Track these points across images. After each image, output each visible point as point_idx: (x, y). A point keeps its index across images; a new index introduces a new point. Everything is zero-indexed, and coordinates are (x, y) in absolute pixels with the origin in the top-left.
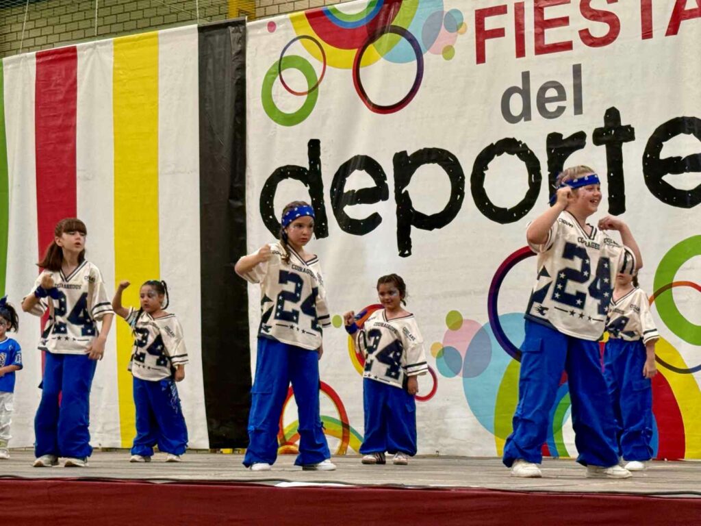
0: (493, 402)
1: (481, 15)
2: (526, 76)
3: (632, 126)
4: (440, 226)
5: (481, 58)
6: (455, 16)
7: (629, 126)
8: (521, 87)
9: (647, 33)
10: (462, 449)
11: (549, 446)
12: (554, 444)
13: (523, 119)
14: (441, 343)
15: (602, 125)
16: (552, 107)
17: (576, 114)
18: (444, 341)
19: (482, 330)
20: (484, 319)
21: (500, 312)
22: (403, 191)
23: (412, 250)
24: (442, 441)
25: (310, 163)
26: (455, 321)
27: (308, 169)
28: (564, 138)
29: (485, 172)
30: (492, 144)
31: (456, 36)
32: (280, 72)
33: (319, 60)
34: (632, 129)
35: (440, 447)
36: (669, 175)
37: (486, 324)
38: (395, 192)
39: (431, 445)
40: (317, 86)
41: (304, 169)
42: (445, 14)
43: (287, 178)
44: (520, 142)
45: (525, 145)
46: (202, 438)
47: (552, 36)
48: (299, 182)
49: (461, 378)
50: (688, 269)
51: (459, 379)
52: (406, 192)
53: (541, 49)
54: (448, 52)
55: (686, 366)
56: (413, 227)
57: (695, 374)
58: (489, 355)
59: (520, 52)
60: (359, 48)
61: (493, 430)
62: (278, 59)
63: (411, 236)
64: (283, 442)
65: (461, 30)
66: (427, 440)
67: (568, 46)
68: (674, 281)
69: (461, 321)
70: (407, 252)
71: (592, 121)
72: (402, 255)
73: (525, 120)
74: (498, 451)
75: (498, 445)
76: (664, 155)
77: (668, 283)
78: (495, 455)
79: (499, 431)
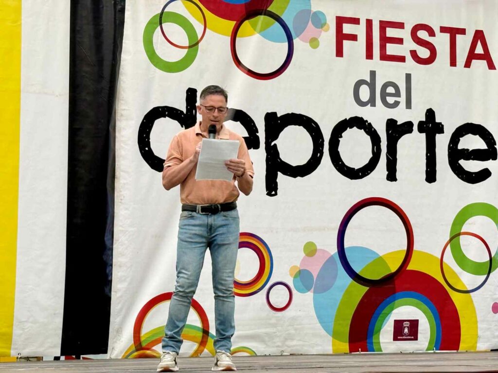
0: (334, 312)
1: (341, 21)
2: (373, 74)
3: (443, 124)
4: (302, 175)
5: (339, 53)
6: (321, 17)
7: (441, 123)
8: (369, 81)
9: (453, 63)
10: (305, 348)
11: (368, 344)
12: (372, 343)
13: (369, 105)
14: (299, 266)
15: (424, 119)
16: (391, 100)
17: (407, 108)
18: (301, 265)
19: (332, 257)
20: (334, 250)
21: (347, 245)
22: (273, 144)
23: (278, 191)
24: (289, 343)
25: (187, 107)
26: (311, 250)
27: (185, 112)
28: (398, 124)
29: (340, 139)
30: (346, 119)
31: (321, 32)
32: (161, 24)
33: (200, 22)
34: (443, 126)
35: (286, 347)
36: (462, 160)
37: (335, 254)
38: (265, 143)
39: (278, 346)
40: (197, 43)
41: (182, 112)
42: (312, 13)
43: (165, 117)
44: (367, 121)
45: (370, 124)
46: (55, 347)
47: (391, 49)
48: (176, 122)
49: (312, 294)
50: (470, 224)
51: (310, 295)
52: (275, 145)
53: (384, 57)
54: (314, 42)
55: (467, 288)
56: (279, 173)
57: (472, 294)
58: (335, 277)
59: (369, 55)
60: (237, 21)
61: (332, 333)
62: (160, 11)
63: (277, 180)
64: (139, 347)
65: (325, 27)
66: (275, 343)
67: (402, 59)
68: (462, 231)
69: (316, 250)
70: (273, 193)
71: (417, 116)
72: (269, 194)
73: (371, 106)
74: (333, 350)
75: (333, 345)
76: (460, 147)
77: (459, 232)
78: (331, 352)
79: (335, 335)
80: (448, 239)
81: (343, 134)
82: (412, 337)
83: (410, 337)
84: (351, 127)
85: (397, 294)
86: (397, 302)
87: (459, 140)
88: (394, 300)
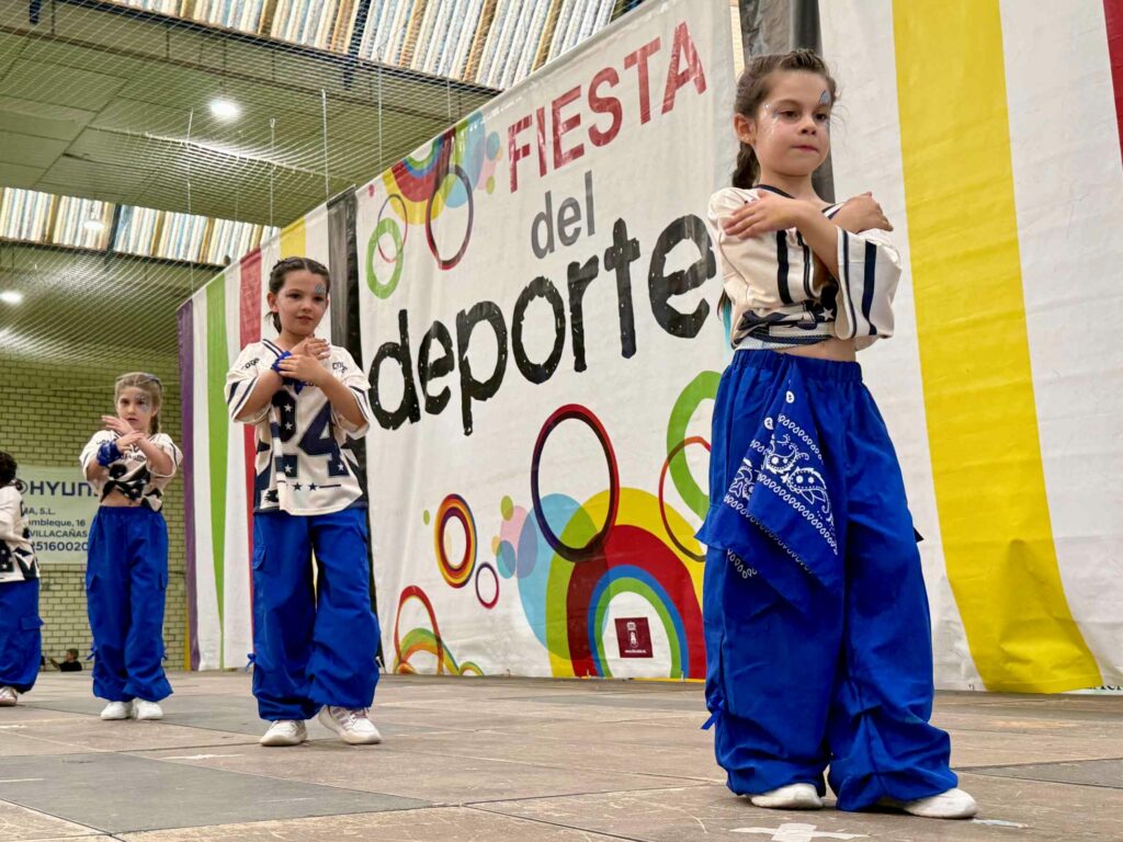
0: (544, 608)
1: (512, 133)
2: (548, 197)
3: (637, 239)
4: (492, 395)
5: (514, 185)
6: (494, 140)
7: (634, 240)
8: (545, 212)
9: (645, 117)
11: (594, 663)
12: (598, 662)
13: (548, 251)
14: (499, 536)
15: (611, 244)
16: (570, 230)
17: (589, 235)
18: (501, 534)
19: (529, 517)
20: (529, 505)
21: (541, 494)
22: (464, 357)
23: (473, 425)
24: (513, 657)
25: (401, 337)
26: (507, 509)
27: (400, 344)
28: (581, 267)
29: (522, 323)
30: (526, 288)
31: (495, 163)
32: (378, 240)
34: (638, 243)
35: (510, 665)
36: (674, 296)
37: (531, 510)
38: (459, 359)
39: (503, 662)
42: (486, 140)
43: (386, 357)
44: (547, 280)
45: (551, 284)
47: (567, 141)
49: (517, 579)
50: (696, 420)
51: (514, 579)
52: (467, 358)
53: (559, 161)
54: (490, 185)
56: (472, 399)
58: (536, 549)
59: (543, 171)
60: (429, 198)
61: (548, 643)
62: (377, 224)
63: (472, 411)
64: (400, 659)
65: (499, 155)
66: (497, 657)
67: (580, 150)
68: (686, 437)
69: (512, 509)
70: (470, 429)
71: (603, 241)
72: (465, 433)
73: (550, 252)
74: (553, 670)
75: (552, 662)
76: (667, 272)
77: (680, 440)
78: (550, 675)
79: (551, 645)
80: (665, 456)
81: (525, 314)
82: (644, 651)
83: (639, 651)
84: (532, 299)
85: (611, 571)
86: (613, 585)
87: (665, 259)
88: (608, 582)
